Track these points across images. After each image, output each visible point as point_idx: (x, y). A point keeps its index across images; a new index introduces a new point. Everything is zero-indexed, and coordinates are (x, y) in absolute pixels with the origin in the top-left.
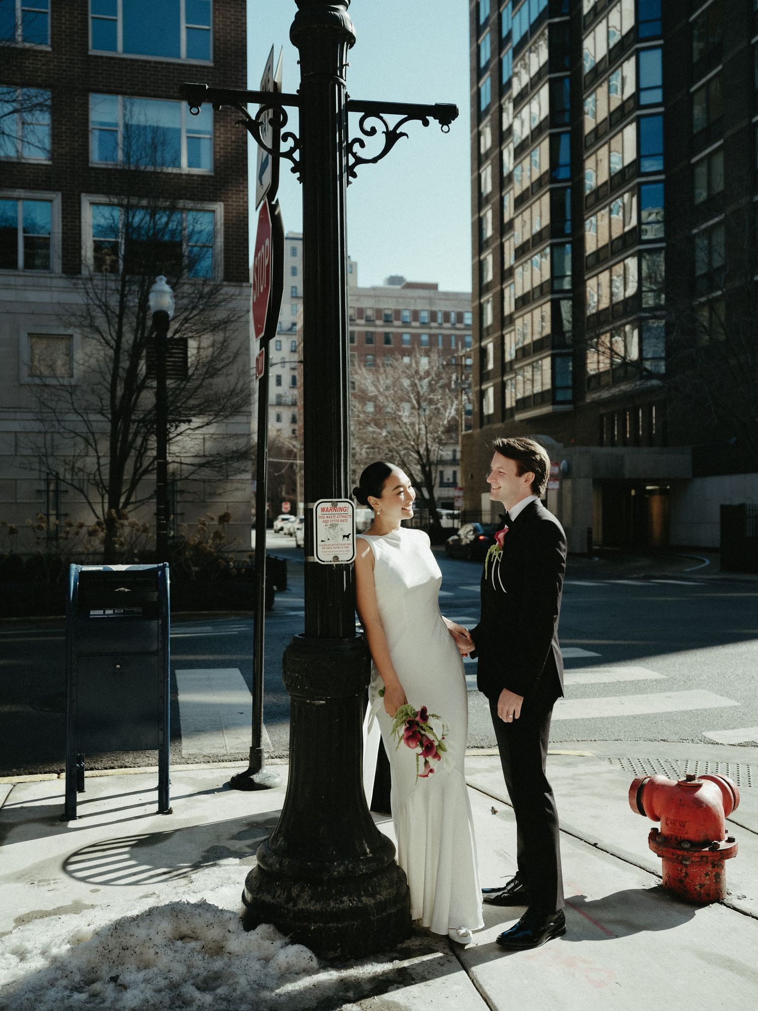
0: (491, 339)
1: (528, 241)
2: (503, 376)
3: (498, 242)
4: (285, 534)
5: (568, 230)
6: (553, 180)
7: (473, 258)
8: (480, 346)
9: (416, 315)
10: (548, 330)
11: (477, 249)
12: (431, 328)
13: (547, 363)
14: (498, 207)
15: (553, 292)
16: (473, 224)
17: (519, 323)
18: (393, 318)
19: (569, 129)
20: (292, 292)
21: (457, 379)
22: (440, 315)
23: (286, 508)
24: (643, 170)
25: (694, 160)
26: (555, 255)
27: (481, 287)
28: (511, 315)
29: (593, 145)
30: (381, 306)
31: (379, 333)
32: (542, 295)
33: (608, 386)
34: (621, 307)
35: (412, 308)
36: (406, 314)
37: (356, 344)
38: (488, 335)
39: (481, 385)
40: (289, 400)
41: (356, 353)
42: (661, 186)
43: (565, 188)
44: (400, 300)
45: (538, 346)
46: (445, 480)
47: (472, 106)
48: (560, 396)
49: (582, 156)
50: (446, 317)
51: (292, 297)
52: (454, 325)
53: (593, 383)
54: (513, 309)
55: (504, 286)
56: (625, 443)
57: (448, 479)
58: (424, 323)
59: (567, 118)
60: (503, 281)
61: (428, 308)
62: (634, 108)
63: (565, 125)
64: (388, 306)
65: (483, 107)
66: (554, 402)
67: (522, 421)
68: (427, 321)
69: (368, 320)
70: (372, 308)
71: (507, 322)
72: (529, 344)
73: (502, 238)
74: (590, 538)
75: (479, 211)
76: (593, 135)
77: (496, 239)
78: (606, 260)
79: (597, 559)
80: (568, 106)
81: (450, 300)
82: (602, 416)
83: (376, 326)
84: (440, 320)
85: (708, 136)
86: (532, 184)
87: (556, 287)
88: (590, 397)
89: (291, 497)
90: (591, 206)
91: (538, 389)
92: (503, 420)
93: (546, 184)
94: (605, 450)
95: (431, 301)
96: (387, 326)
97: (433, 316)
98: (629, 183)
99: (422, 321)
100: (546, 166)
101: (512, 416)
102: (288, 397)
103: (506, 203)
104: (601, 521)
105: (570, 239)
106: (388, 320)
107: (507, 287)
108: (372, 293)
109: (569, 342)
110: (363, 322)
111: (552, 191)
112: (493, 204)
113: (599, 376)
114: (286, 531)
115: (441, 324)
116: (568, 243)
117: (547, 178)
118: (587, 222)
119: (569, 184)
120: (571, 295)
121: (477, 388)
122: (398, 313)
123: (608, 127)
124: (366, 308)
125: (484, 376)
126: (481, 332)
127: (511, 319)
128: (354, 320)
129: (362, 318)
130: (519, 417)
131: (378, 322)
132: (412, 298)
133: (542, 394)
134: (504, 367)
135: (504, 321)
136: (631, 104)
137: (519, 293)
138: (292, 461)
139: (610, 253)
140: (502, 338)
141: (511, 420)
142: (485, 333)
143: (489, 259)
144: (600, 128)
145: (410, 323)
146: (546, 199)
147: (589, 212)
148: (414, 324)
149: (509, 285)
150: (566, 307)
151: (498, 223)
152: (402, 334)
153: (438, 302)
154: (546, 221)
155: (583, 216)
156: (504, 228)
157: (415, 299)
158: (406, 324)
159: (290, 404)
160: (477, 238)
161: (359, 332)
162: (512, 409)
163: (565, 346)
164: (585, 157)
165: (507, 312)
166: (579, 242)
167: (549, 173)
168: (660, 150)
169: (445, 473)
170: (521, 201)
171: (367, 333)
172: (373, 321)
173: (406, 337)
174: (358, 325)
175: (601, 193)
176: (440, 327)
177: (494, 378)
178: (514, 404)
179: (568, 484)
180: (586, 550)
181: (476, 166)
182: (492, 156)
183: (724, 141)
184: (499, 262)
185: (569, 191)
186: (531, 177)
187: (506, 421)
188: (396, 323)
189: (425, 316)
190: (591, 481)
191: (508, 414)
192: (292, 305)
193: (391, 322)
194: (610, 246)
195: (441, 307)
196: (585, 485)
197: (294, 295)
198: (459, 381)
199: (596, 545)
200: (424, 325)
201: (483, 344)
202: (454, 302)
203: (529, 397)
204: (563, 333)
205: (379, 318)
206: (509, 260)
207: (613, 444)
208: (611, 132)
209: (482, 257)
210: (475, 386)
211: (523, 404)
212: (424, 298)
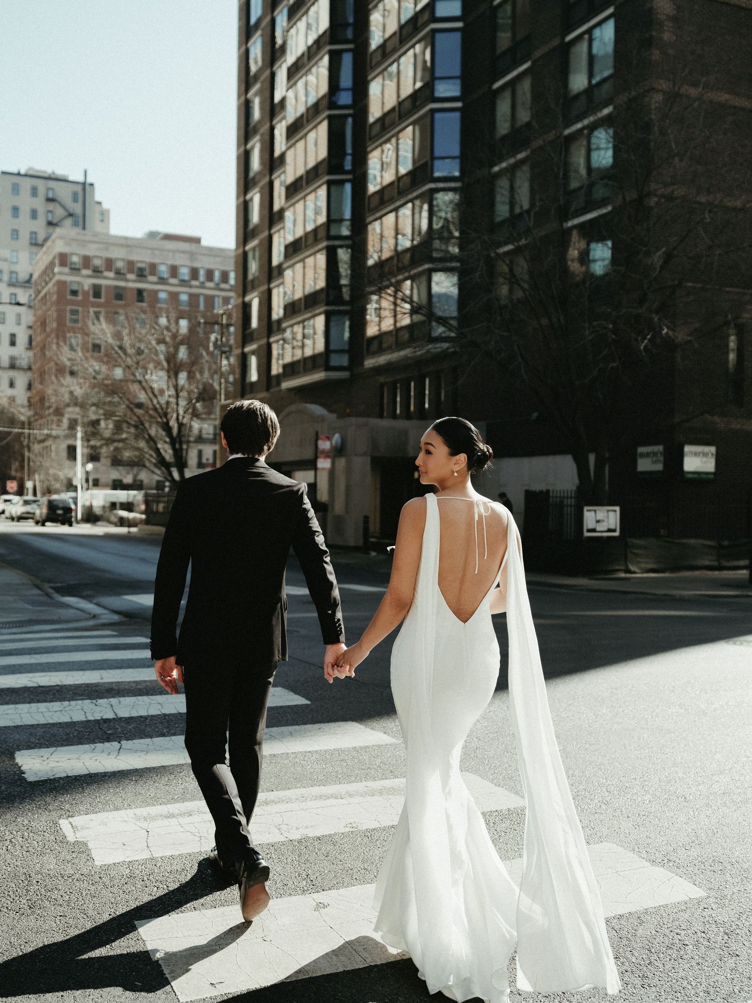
0: (255, 294)
1: (301, 178)
2: (269, 337)
3: (267, 179)
4: (7, 518)
5: (348, 166)
6: (332, 105)
7: (238, 197)
8: (244, 302)
9: (174, 271)
10: (321, 283)
11: (242, 187)
12: (191, 287)
13: (320, 322)
14: (267, 137)
15: (329, 237)
16: (238, 158)
17: (288, 273)
18: (147, 273)
19: (351, 46)
20: (31, 238)
21: (217, 339)
22: (202, 273)
23: (12, 488)
24: (437, 94)
25: (496, 85)
26: (333, 194)
27: (245, 232)
28: (280, 266)
29: (379, 64)
30: (134, 257)
31: (132, 289)
32: (316, 240)
33: (390, 349)
34: (408, 255)
35: (170, 262)
36: (163, 270)
37: (102, 300)
38: (253, 288)
39: (243, 347)
40: (24, 363)
41: (102, 310)
42: (457, 115)
43: (345, 116)
44: (156, 252)
45: (310, 301)
46: (204, 461)
47: (240, 19)
48: (335, 360)
49: (366, 77)
50: (210, 275)
51: (31, 244)
52: (218, 284)
53: (375, 346)
54: (282, 258)
55: (273, 231)
56: (407, 415)
57: (207, 460)
58: (183, 281)
59: (350, 34)
60: (271, 224)
61: (188, 263)
62: (427, 21)
63: (346, 41)
64: (142, 258)
65: (253, 20)
66: (328, 368)
67: (290, 390)
68: (186, 278)
69: (118, 273)
70: (123, 260)
71: (275, 273)
72: (300, 300)
73: (271, 175)
74: (366, 529)
75: (246, 143)
76: (380, 52)
77: (265, 176)
78: (392, 200)
79: (373, 554)
80: (351, 20)
81: (214, 256)
82: (382, 386)
83: (127, 280)
84: (202, 278)
85: (514, 57)
86: (308, 110)
87: (333, 232)
88: (369, 363)
89: (18, 475)
90: (377, 135)
91: (308, 352)
92: (268, 389)
93: (323, 111)
94: (385, 423)
95: (192, 255)
96: (140, 282)
97: (194, 273)
98: (420, 109)
99: (182, 277)
100: (324, 88)
101: (279, 384)
102: (23, 359)
103: (277, 132)
104: (378, 507)
105: (350, 177)
106: (141, 274)
107: (275, 232)
108: (123, 242)
109: (346, 296)
110: (111, 274)
111: (330, 118)
112: (262, 135)
113: (380, 337)
114: (7, 514)
115: (203, 283)
116: (348, 181)
117: (325, 102)
118: (371, 156)
119: (351, 111)
120: (349, 242)
121: (239, 351)
122: (153, 268)
123: (398, 43)
124: (117, 259)
125: (246, 336)
126: (245, 286)
127: (280, 270)
128: (101, 272)
129: (111, 271)
130: (286, 385)
131: (131, 276)
132: (169, 251)
133: (314, 358)
134: (271, 327)
135: (272, 273)
136: (426, 16)
137: (290, 238)
138: (20, 430)
139: (396, 191)
140: (269, 292)
141: (278, 389)
142: (249, 287)
143: (256, 199)
144: (388, 44)
145: (167, 279)
146: (323, 128)
147: (374, 142)
148: (173, 281)
149: (279, 231)
150: (344, 255)
151: (267, 157)
152: (156, 292)
153: (200, 257)
154: (323, 153)
155: (366, 148)
156: (274, 163)
157: (174, 251)
158: (162, 281)
159: (26, 367)
160: (242, 175)
161: (107, 287)
162: (278, 376)
163: (343, 302)
164: (370, 78)
165: (275, 262)
166: (360, 179)
167: (327, 97)
168: (457, 72)
169: (204, 452)
170: (294, 130)
171: (117, 287)
172: (124, 274)
173: (163, 296)
174: (106, 278)
175: (387, 121)
176: (202, 286)
177: (258, 339)
178: (281, 370)
179: (342, 462)
180: (361, 543)
181: (243, 88)
182: (262, 78)
183: (533, 63)
184: (267, 204)
185: (350, 120)
186: (306, 102)
187: (272, 390)
188: (153, 279)
189: (184, 272)
190: (369, 459)
191: (274, 382)
192: (31, 253)
193: (145, 276)
194: (396, 183)
195: (203, 264)
196: (362, 464)
197: (34, 242)
198: (219, 343)
199: (373, 537)
200: (183, 283)
201: (247, 299)
202: (218, 259)
203: (298, 361)
204: (340, 287)
205: (131, 271)
206: (279, 202)
207: (394, 416)
208: (400, 48)
209: (248, 197)
210: (237, 348)
211: (291, 369)
212: (184, 252)
